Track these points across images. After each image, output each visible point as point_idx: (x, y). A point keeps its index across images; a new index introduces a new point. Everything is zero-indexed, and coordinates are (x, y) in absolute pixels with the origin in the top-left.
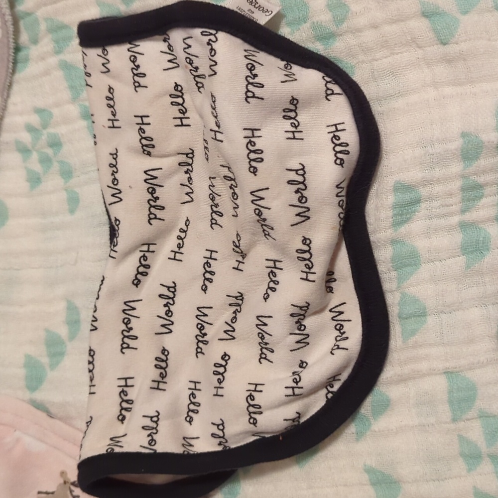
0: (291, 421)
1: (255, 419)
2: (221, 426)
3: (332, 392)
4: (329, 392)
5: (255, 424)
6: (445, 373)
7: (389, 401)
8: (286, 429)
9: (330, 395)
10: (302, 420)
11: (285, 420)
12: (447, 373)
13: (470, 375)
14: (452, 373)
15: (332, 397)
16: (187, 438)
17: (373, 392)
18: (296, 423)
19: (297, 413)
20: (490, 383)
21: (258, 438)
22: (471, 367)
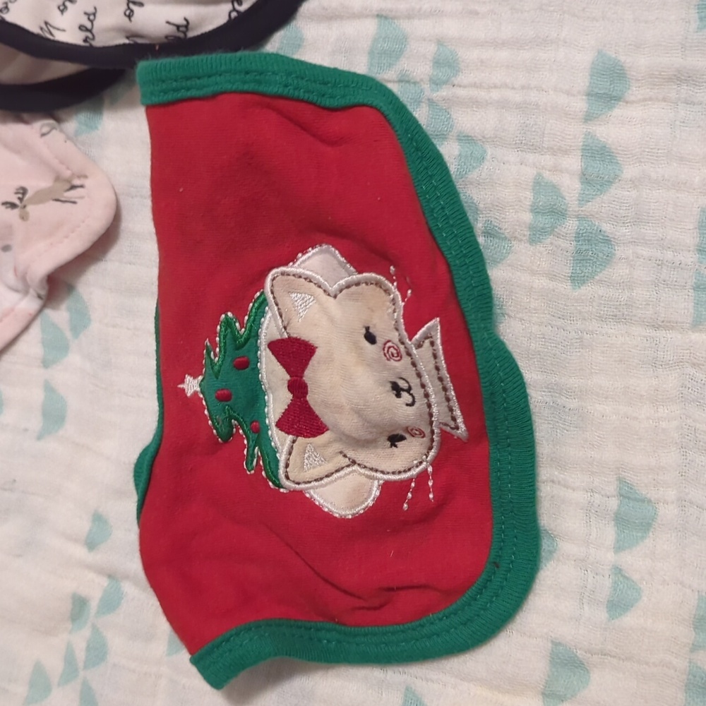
0: (175, 28)
1: (132, 11)
2: (91, 16)
3: (238, 12)
4: (234, 9)
5: (129, 17)
6: (378, 16)
7: (302, 39)
8: (167, 37)
9: (234, 14)
10: (191, 34)
11: (168, 22)
12: (381, 16)
13: (406, 26)
14: (386, 18)
15: (235, 18)
16: (51, 26)
17: (288, 27)
18: (182, 35)
19: (186, 19)
20: (424, 40)
21: (131, 42)
22: (410, 16)
